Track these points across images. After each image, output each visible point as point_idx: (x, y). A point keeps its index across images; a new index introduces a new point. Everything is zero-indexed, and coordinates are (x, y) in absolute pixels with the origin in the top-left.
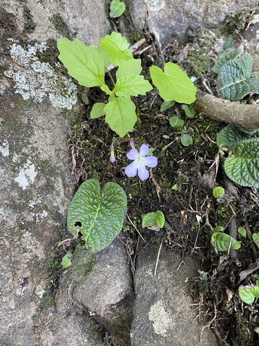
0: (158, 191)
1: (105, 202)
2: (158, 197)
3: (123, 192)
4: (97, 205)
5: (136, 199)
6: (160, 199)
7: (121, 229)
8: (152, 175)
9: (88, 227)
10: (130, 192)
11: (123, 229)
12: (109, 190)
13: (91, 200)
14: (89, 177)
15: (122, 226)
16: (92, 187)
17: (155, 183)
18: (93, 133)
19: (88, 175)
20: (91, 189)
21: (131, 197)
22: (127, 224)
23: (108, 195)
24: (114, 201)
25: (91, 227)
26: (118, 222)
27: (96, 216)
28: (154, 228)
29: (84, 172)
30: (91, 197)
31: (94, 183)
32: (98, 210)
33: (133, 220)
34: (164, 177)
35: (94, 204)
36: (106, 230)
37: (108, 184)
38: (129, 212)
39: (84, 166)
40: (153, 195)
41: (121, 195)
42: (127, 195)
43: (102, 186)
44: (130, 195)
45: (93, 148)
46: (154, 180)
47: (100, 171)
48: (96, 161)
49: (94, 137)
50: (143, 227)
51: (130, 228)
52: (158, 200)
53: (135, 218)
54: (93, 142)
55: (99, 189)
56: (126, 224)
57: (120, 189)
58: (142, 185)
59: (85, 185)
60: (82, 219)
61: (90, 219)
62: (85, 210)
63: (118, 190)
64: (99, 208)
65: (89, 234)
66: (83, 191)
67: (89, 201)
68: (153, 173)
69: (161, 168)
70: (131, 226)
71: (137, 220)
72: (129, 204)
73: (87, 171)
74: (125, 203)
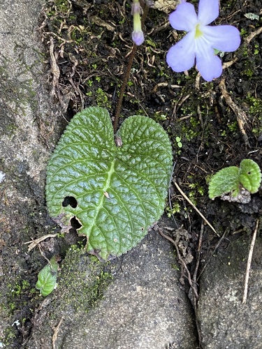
0: (241, 123)
1: (124, 158)
2: (241, 135)
3: (162, 134)
4: (107, 161)
5: (192, 150)
6: (246, 138)
7: (162, 212)
8: (225, 92)
9: (90, 209)
10: (178, 133)
11: (166, 213)
12: (131, 132)
13: (95, 151)
14: (89, 103)
15: (163, 205)
16: (96, 124)
17: (234, 106)
18: (93, 12)
19: (86, 100)
20: (95, 128)
21: (180, 145)
22: (174, 201)
23: (131, 143)
24: (143, 154)
25: (98, 208)
26: (155, 197)
27: (107, 186)
28: (236, 197)
29: (78, 91)
30: (95, 145)
31: (99, 115)
32: (110, 173)
33: (187, 190)
34: (253, 95)
35: (102, 160)
36: (130, 214)
37: (130, 119)
38: (179, 174)
39: (76, 79)
40: (230, 133)
41: (158, 140)
42: (172, 139)
43: (117, 126)
44: (178, 139)
45: (95, 41)
46: (230, 100)
47: (111, 91)
48: (101, 66)
49: (96, 20)
50: (212, 197)
51: (182, 209)
52: (242, 141)
53: (192, 186)
54: (95, 29)
55: (111, 129)
56: (171, 201)
57: (155, 127)
58: (203, 116)
59: (81, 120)
60: (77, 190)
61: (94, 191)
62: (82, 172)
63: (152, 129)
64: (112, 170)
65: (92, 223)
66: (77, 131)
67: (91, 154)
68: (229, 90)
69: (246, 78)
70: (184, 204)
71: (196, 189)
72: (177, 159)
73: (84, 90)
74: (168, 157)
